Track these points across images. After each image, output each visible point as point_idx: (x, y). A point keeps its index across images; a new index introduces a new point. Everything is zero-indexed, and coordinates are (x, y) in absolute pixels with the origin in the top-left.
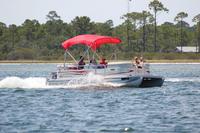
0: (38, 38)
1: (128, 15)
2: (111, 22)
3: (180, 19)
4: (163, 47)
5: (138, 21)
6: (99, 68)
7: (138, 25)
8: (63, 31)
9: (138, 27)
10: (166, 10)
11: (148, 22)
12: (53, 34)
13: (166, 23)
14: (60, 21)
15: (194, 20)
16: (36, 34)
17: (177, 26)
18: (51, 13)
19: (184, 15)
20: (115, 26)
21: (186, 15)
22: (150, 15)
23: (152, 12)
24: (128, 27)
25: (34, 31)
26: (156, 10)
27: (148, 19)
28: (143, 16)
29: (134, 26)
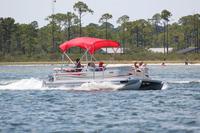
1: (53, 16)
2: (35, 23)
3: (105, 21)
5: (63, 23)
7: (63, 26)
9: (63, 28)
10: (90, 11)
11: (73, 24)
13: (91, 25)
15: (118, 21)
17: (102, 27)
19: (108, 16)
20: (40, 27)
21: (111, 16)
22: (75, 16)
24: (53, 28)
26: (81, 11)
27: (72, 20)
28: (68, 17)
29: (59, 28)
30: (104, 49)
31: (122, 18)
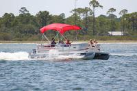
0: (13, 25)
1: (75, 10)
2: (63, 14)
3: (111, 13)
4: (99, 32)
5: (82, 14)
6: (65, 46)
8: (31, 21)
9: (82, 18)
10: (101, 6)
11: (89, 15)
12: (24, 23)
13: (101, 15)
14: (29, 14)
15: (120, 13)
16: (12, 23)
17: (109, 17)
18: (22, 8)
19: (113, 10)
21: (115, 10)
22: (90, 10)
23: (92, 8)
25: (10, 20)
26: (94, 6)
27: (89, 12)
28: (85, 10)
29: (79, 18)
30: (110, 33)
31: (122, 11)
